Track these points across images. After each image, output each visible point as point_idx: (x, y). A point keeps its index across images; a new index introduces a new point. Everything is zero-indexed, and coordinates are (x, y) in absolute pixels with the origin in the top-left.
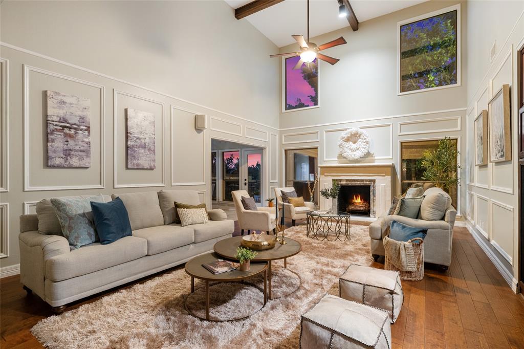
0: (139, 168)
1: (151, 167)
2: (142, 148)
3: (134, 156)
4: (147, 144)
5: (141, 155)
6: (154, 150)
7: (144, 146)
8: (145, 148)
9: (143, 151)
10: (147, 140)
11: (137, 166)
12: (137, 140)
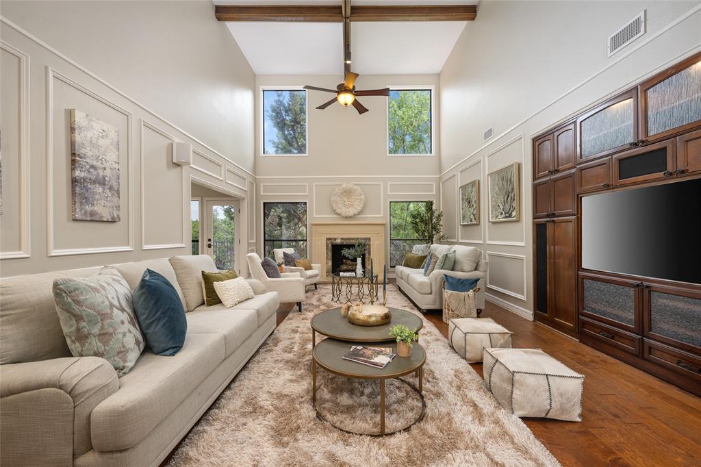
0: (94, 219)
1: (113, 218)
2: (99, 184)
3: (86, 198)
4: (107, 179)
5: (97, 197)
6: (118, 190)
7: (102, 182)
8: (104, 184)
9: (101, 190)
10: (108, 173)
11: (91, 215)
12: (92, 170)
